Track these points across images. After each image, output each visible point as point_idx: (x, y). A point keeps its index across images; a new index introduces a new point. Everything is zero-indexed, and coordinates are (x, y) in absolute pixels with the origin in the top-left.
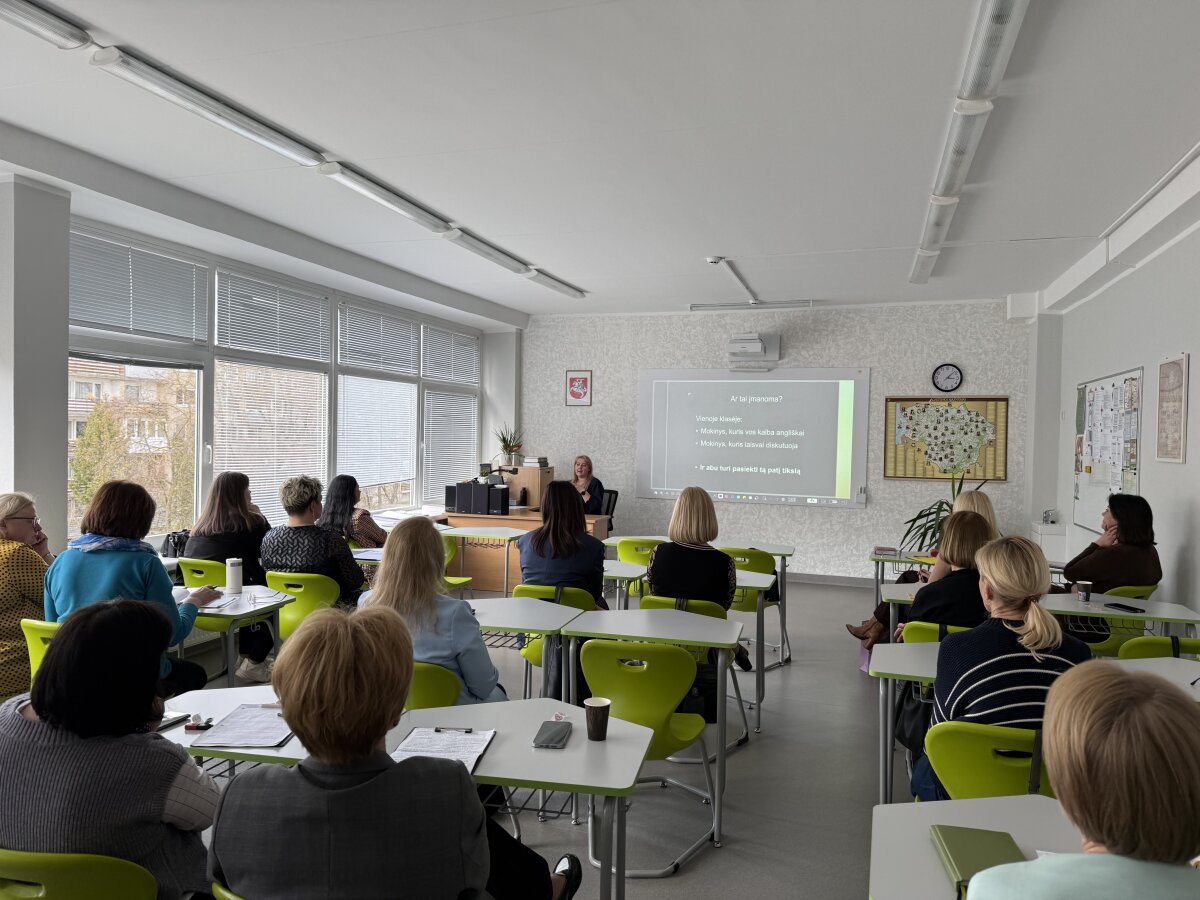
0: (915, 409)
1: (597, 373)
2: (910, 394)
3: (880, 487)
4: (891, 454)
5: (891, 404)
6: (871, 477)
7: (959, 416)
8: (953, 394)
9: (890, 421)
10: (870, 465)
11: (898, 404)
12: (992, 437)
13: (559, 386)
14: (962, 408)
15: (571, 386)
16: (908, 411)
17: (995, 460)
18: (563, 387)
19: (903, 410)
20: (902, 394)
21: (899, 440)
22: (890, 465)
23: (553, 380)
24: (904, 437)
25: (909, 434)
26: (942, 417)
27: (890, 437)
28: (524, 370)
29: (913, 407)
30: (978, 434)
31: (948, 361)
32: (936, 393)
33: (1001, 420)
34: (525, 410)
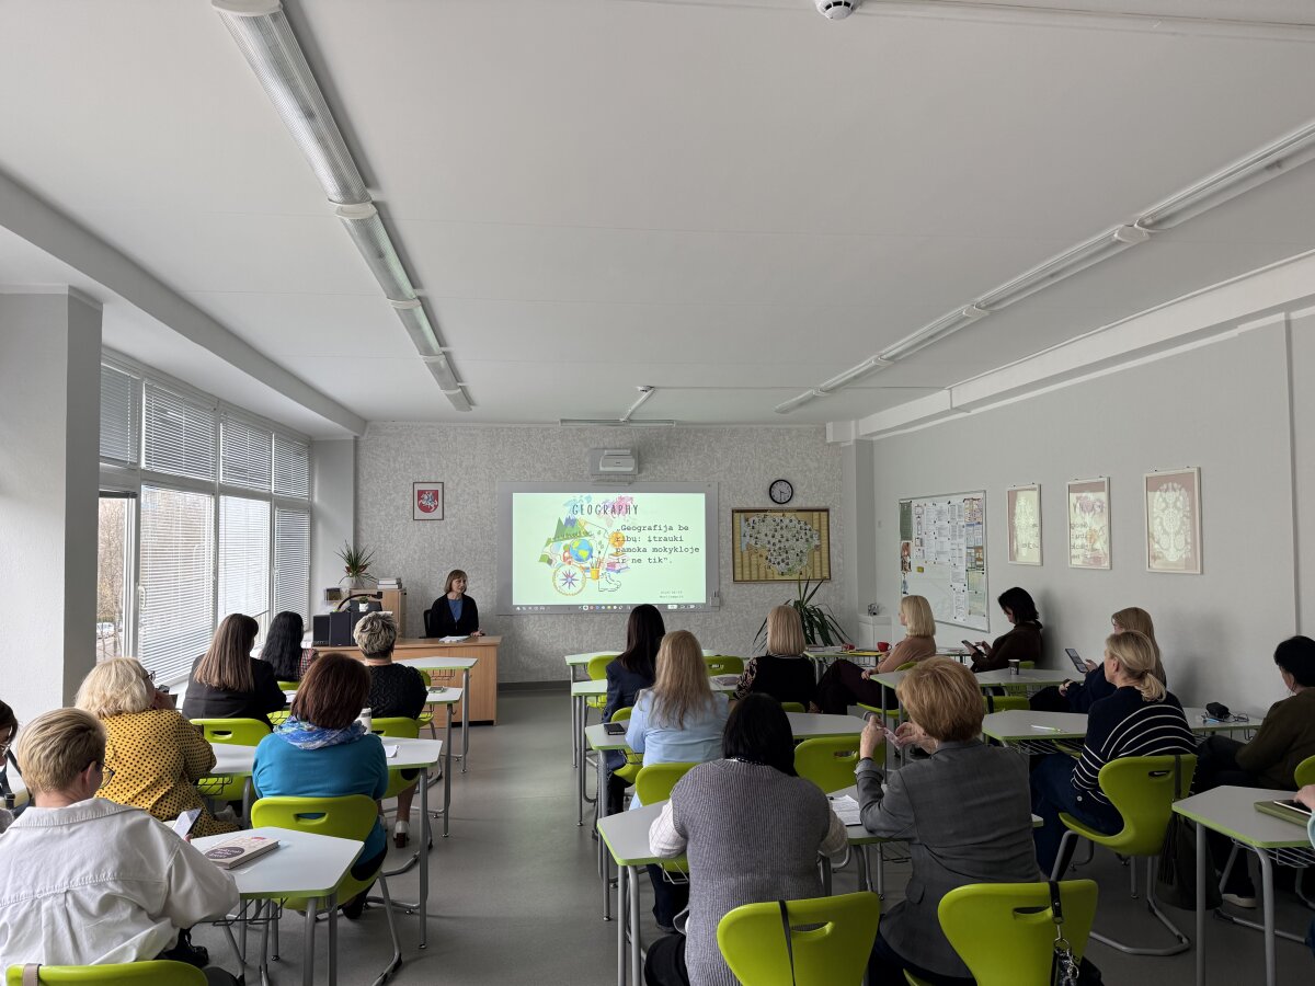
0: (757, 520)
1: (449, 485)
2: (752, 506)
3: (731, 591)
4: (738, 560)
5: (736, 514)
6: (723, 582)
7: (791, 525)
8: (786, 506)
9: (737, 530)
10: (722, 571)
11: (743, 515)
12: (817, 543)
13: (406, 500)
14: (793, 518)
15: (419, 499)
16: (751, 521)
17: (821, 562)
18: (409, 499)
19: (747, 520)
20: (745, 506)
21: (744, 548)
22: (738, 570)
23: (398, 493)
24: (748, 545)
25: (753, 542)
26: (778, 525)
27: (737, 545)
28: (361, 482)
29: (754, 517)
30: (807, 540)
31: (781, 478)
32: (772, 505)
33: (824, 528)
34: (363, 526)
